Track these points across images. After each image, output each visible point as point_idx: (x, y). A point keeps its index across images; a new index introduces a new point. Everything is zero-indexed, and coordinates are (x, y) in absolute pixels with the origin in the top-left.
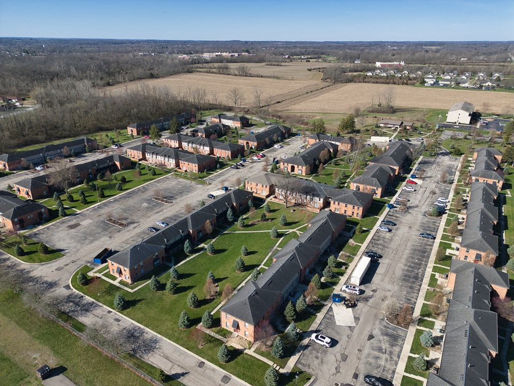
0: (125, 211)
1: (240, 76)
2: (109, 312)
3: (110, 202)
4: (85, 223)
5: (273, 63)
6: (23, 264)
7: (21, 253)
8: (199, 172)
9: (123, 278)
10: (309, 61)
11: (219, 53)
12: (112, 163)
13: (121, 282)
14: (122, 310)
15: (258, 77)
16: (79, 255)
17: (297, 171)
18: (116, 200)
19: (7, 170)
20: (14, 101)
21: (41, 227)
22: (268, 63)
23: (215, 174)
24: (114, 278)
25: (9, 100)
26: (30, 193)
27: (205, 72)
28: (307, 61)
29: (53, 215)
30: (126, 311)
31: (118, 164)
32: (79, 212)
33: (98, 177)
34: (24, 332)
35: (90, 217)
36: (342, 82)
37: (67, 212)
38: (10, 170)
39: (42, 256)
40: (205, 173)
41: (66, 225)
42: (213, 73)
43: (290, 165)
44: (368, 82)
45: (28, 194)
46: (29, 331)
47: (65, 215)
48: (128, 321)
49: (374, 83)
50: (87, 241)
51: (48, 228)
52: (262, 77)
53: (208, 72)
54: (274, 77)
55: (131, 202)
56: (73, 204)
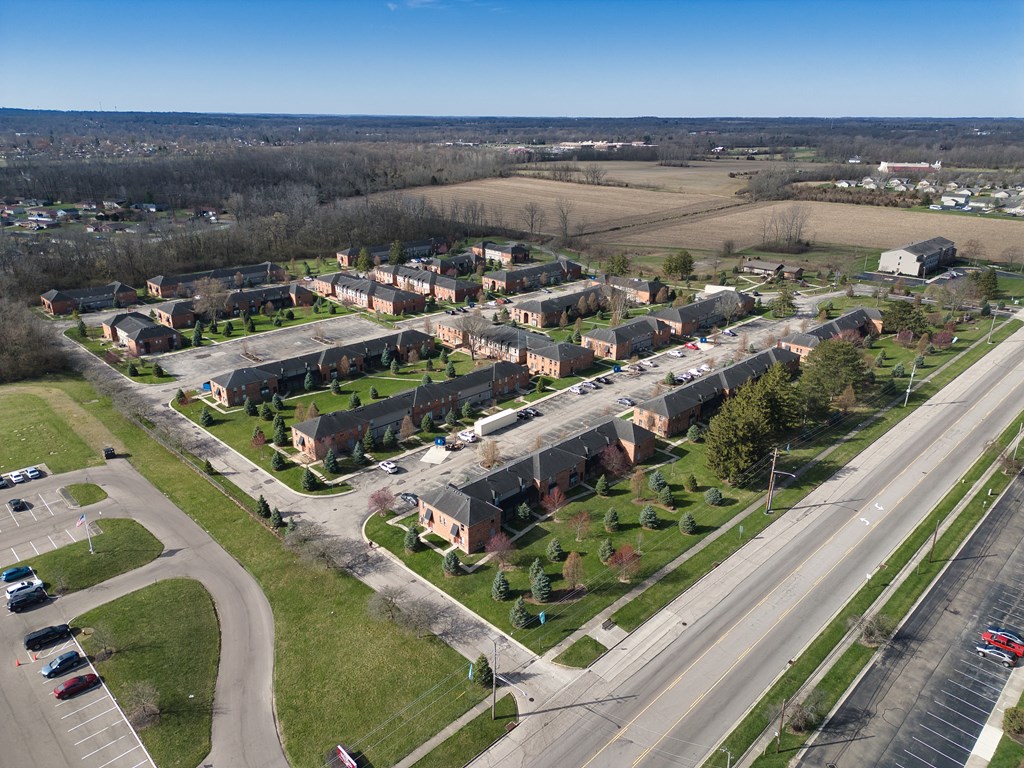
0: (269, 347)
1: (589, 183)
2: (195, 427)
3: (258, 337)
4: (217, 355)
5: (673, 162)
6: (132, 383)
7: (134, 373)
8: (394, 313)
9: (222, 402)
10: (753, 159)
11: (590, 143)
12: (287, 296)
13: (220, 406)
14: (207, 426)
15: (619, 186)
16: (192, 382)
17: (531, 322)
18: (266, 336)
19: (160, 297)
20: (211, 213)
21: (167, 354)
22: (663, 162)
23: (417, 318)
24: (214, 401)
25: (205, 212)
26: (171, 320)
27: (530, 177)
28: (748, 159)
29: (185, 344)
30: (210, 428)
31: (293, 296)
32: (216, 343)
33: (261, 311)
34: (107, 430)
35: (226, 349)
36: (769, 198)
37: (204, 342)
38: (163, 296)
39: (155, 378)
40: (401, 317)
41: (195, 355)
42: (543, 178)
43: (523, 312)
44: (821, 200)
45: (168, 321)
46: (111, 430)
47: (199, 345)
48: (206, 434)
49: (831, 201)
50: (209, 371)
51: (174, 356)
52: (627, 186)
53: (535, 177)
54: (648, 187)
55: (283, 339)
56: (215, 336)
